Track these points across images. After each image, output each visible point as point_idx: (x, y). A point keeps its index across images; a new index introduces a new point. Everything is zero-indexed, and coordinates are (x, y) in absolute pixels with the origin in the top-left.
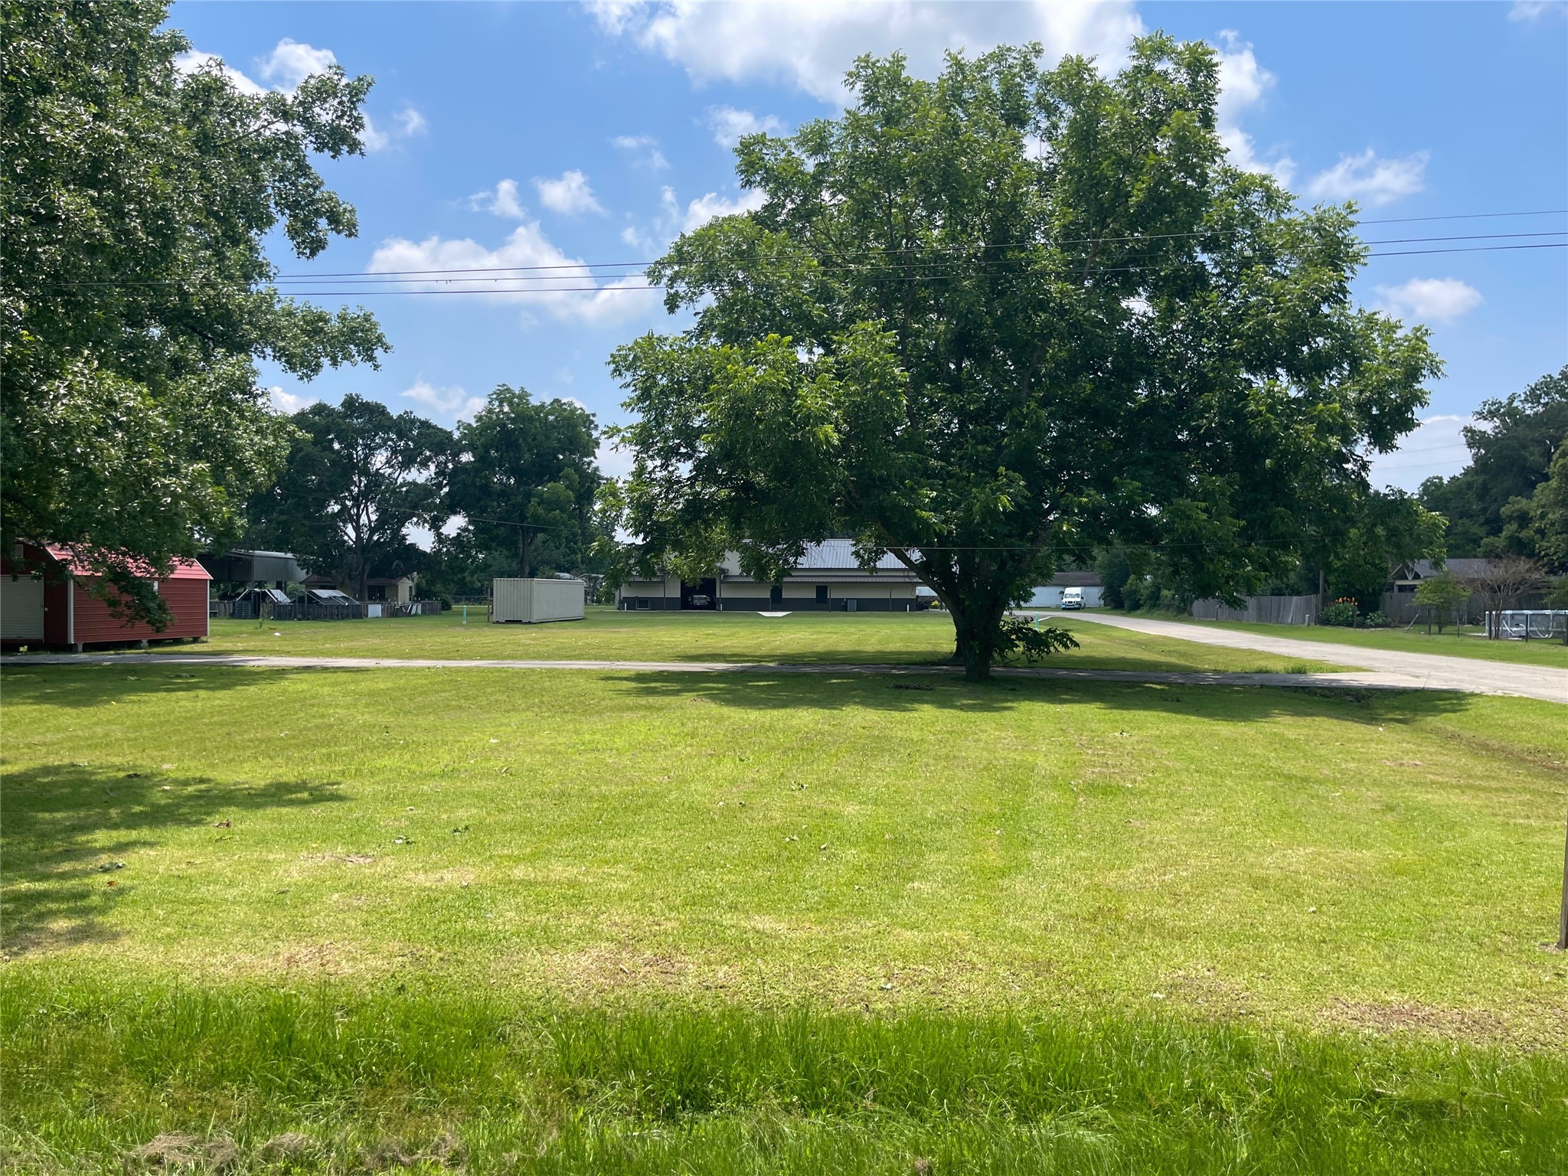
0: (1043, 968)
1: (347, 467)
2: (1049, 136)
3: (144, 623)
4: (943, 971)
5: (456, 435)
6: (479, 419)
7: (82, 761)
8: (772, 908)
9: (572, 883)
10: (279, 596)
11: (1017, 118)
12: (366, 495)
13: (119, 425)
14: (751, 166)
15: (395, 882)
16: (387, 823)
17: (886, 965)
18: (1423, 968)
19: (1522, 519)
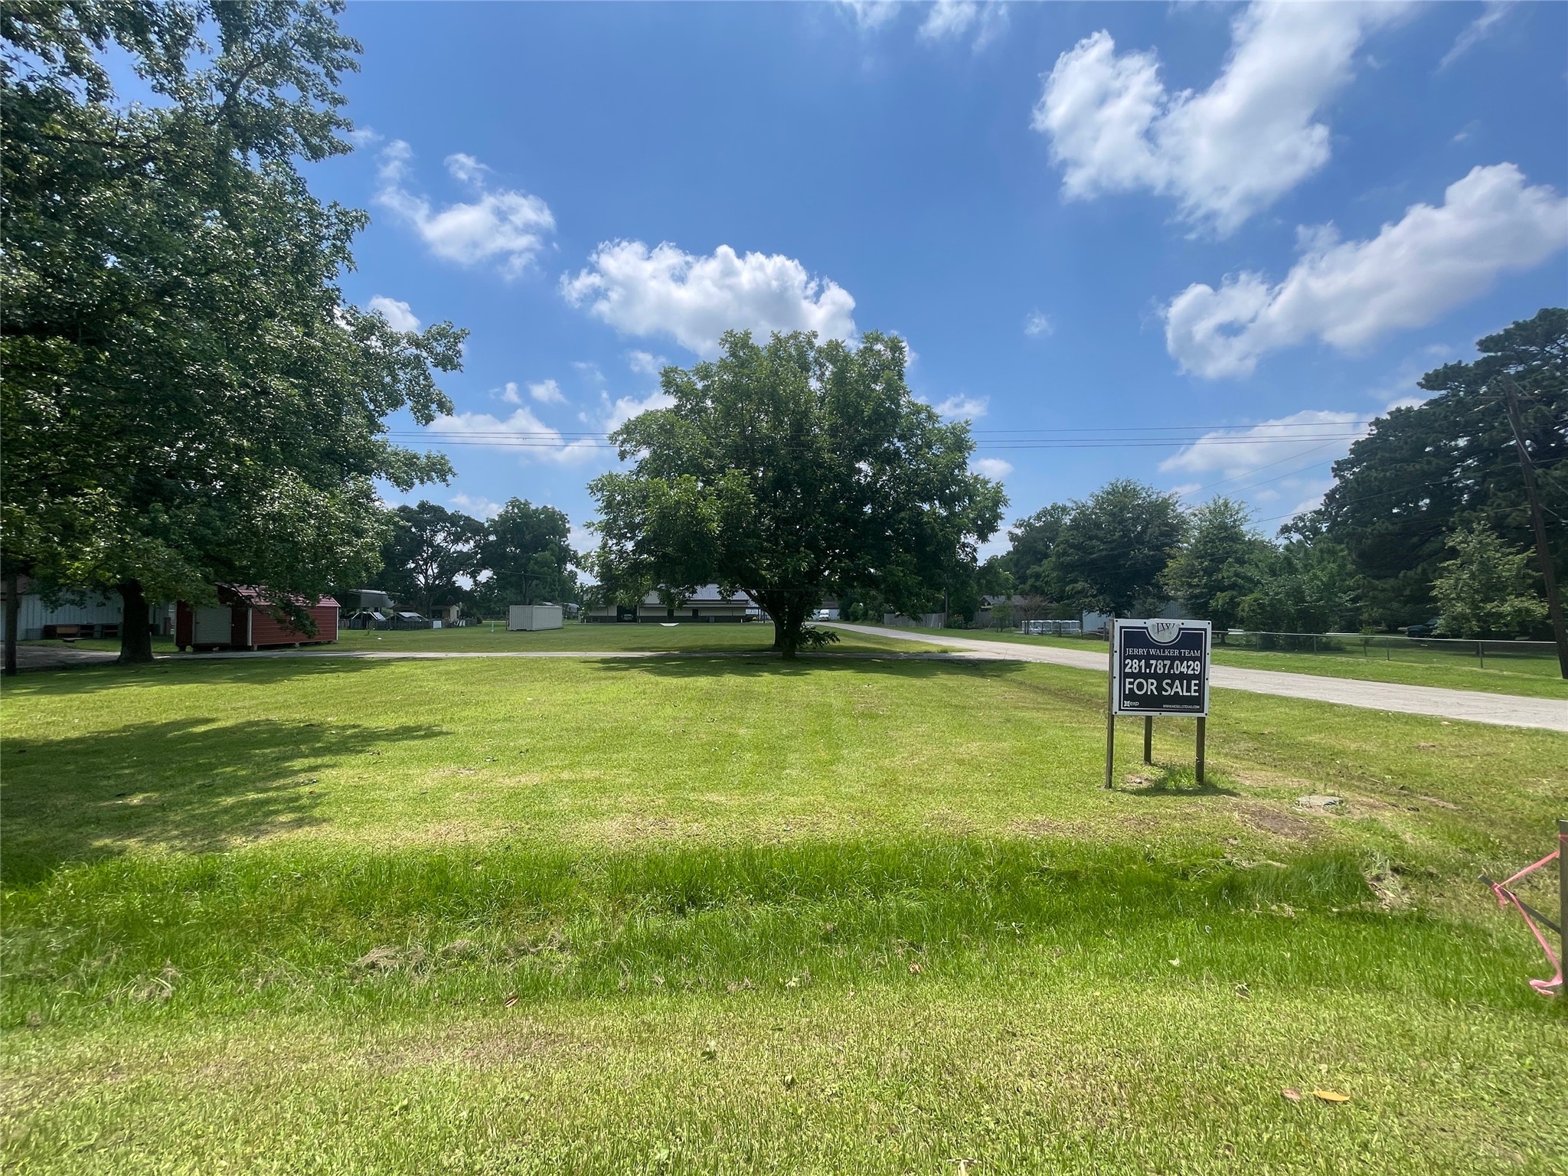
0: (867, 814)
1: (420, 542)
2: (820, 378)
3: (300, 633)
4: (815, 819)
5: (486, 525)
6: (500, 516)
7: (273, 717)
8: (714, 789)
9: (598, 780)
10: (378, 616)
11: (805, 367)
12: (431, 558)
13: (311, 515)
14: (669, 383)
15: (492, 784)
16: (478, 749)
17: (784, 817)
18: (1048, 802)
19: (1037, 576)
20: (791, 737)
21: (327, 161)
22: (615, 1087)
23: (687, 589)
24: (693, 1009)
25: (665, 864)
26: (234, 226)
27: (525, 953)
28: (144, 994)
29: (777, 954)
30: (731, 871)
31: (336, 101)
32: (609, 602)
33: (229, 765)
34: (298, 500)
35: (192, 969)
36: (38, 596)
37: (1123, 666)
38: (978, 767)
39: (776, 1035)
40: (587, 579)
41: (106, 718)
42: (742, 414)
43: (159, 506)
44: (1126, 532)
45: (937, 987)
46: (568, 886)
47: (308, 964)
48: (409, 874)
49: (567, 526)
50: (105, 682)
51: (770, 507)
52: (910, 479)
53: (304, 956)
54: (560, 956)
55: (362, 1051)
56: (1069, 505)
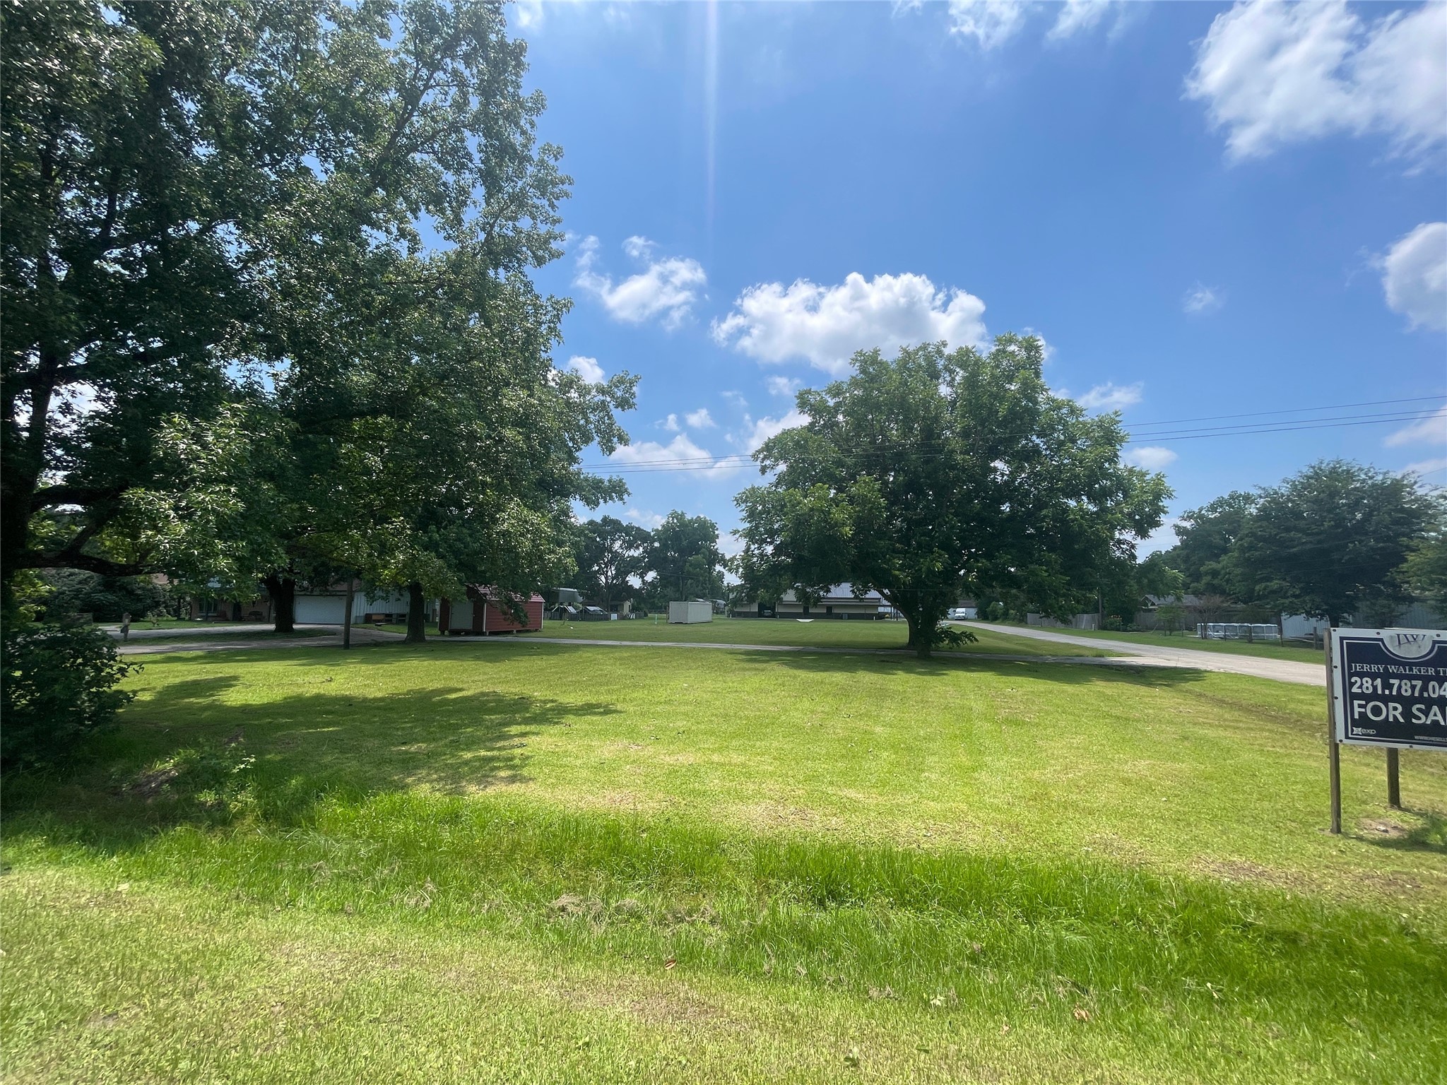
0: (1016, 828)
1: (603, 549)
2: (951, 384)
3: (517, 623)
4: (958, 827)
5: (652, 534)
6: (663, 526)
7: (498, 690)
8: (852, 785)
9: (744, 765)
10: (571, 609)
11: (935, 375)
12: (611, 562)
13: (528, 531)
14: (804, 403)
15: (655, 761)
16: (644, 727)
17: (924, 822)
18: (1247, 841)
19: (1215, 573)
20: (928, 738)
21: (548, 266)
22: (762, 1072)
23: (821, 588)
24: (835, 1009)
25: (805, 855)
26: (488, 324)
27: (682, 920)
28: (413, 902)
29: (919, 966)
30: (870, 870)
31: (555, 222)
32: (751, 600)
33: (469, 727)
34: (520, 520)
35: (443, 885)
36: (363, 593)
37: (1347, 686)
38: (1149, 789)
39: (922, 1056)
40: (732, 579)
41: (397, 684)
42: (872, 425)
43: (433, 527)
44: (1339, 522)
45: (1110, 1043)
46: (718, 864)
47: (519, 899)
48: (590, 833)
49: (716, 532)
50: (398, 656)
51: (902, 509)
52: (1053, 475)
53: (516, 890)
54: (711, 929)
55: (555, 983)
56: (1254, 492)
